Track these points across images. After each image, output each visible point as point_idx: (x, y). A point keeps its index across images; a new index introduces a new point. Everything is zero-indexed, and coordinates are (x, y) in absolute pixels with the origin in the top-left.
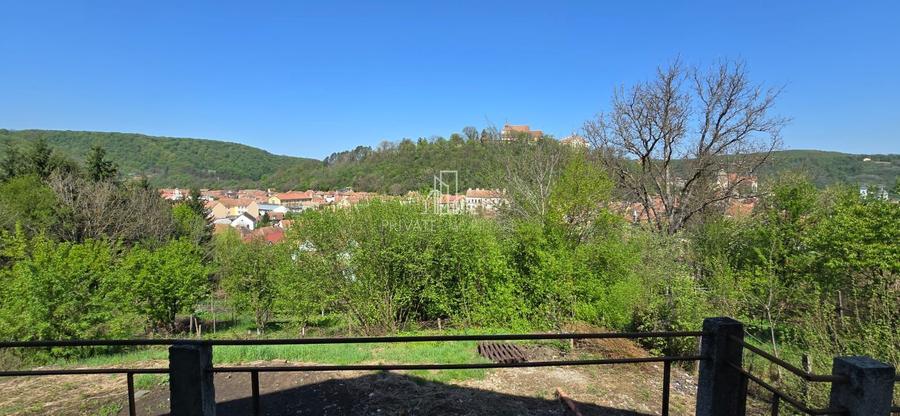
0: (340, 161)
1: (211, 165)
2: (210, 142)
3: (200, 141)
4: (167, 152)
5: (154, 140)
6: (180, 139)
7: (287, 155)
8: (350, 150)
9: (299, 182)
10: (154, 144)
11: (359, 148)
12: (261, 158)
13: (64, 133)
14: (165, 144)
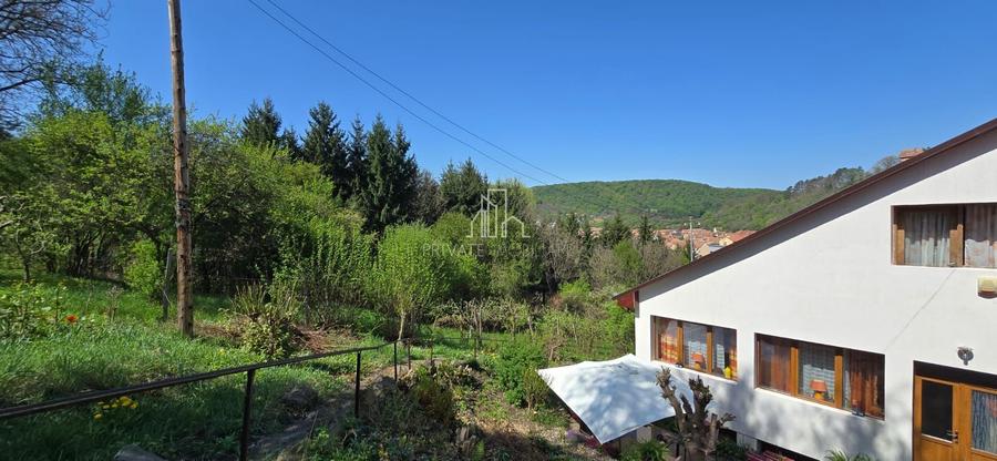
0: (808, 191)
1: (653, 205)
2: (653, 181)
3: (644, 182)
4: (617, 194)
5: (608, 185)
6: (628, 182)
7: (732, 187)
8: (826, 176)
9: (751, 219)
10: (607, 189)
11: (839, 172)
12: (703, 193)
13: (552, 187)
14: (616, 188)
